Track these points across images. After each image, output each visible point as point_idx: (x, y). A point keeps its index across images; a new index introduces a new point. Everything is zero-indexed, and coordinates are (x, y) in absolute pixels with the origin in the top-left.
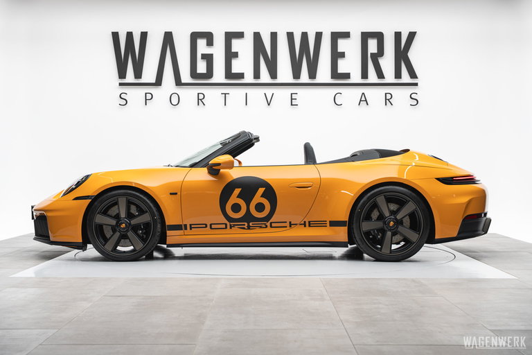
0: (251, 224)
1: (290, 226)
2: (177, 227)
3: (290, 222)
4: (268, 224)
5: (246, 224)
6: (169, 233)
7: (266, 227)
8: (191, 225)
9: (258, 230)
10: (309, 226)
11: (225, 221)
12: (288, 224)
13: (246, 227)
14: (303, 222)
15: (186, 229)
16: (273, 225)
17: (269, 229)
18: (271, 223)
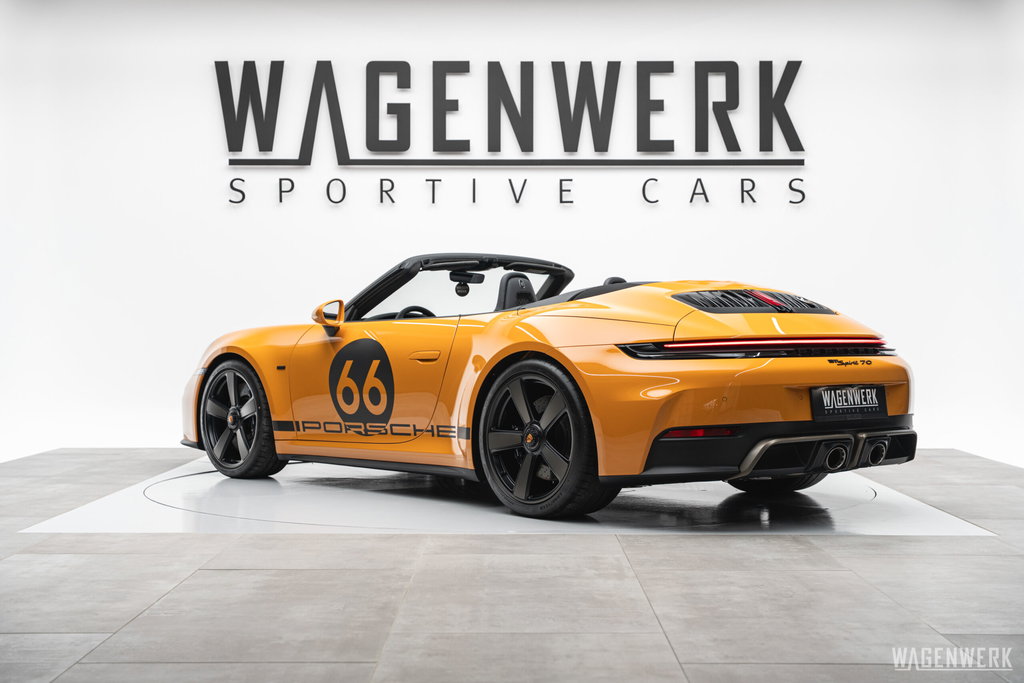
0: (368, 428)
1: (415, 434)
2: (287, 426)
3: (414, 426)
4: (388, 427)
5: (361, 424)
6: (277, 434)
7: (386, 433)
8: (303, 423)
9: (377, 438)
10: (439, 436)
11: (338, 419)
12: (410, 430)
13: (362, 430)
14: (430, 428)
15: (299, 430)
16: (396, 429)
17: (390, 438)
18: (392, 426)
